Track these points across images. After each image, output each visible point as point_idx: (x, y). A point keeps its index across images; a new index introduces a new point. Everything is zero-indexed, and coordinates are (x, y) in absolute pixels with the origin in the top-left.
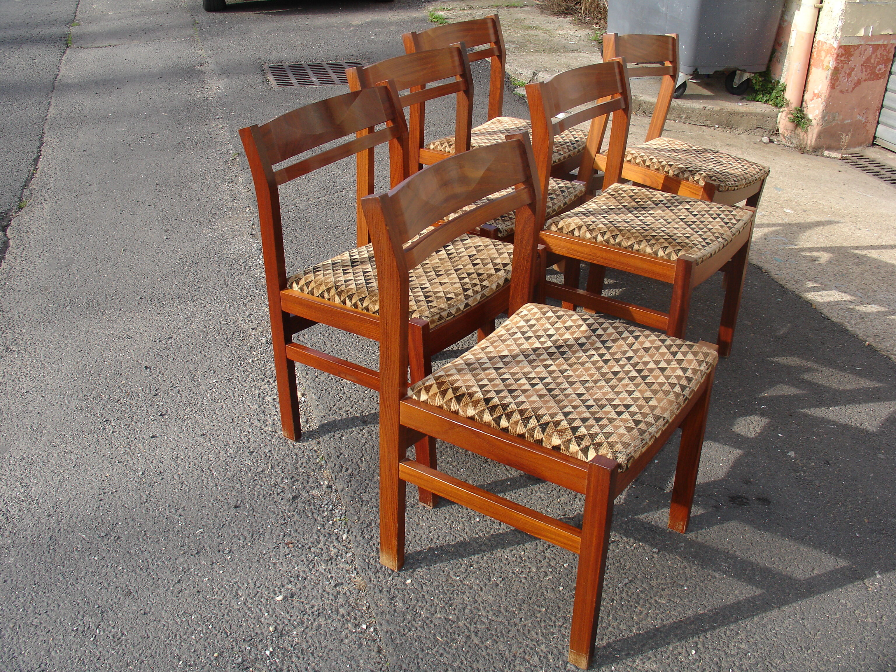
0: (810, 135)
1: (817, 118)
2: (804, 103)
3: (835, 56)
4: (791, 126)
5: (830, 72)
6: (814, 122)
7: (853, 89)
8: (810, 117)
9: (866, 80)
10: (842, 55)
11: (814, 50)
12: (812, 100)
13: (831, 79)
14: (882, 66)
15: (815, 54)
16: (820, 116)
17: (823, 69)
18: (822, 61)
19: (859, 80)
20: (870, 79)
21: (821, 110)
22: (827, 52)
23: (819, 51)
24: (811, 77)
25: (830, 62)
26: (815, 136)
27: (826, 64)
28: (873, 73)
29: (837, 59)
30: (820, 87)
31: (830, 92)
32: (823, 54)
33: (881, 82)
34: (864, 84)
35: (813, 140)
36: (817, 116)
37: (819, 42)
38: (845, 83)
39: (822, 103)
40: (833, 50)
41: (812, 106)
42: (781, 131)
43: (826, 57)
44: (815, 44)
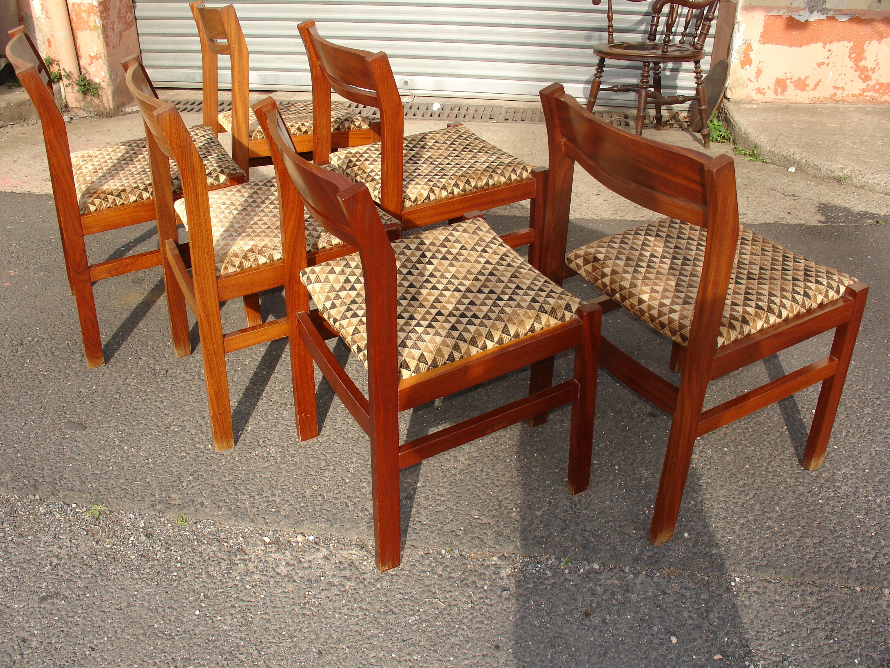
0: (105, 99)
1: (106, 80)
2: (82, 70)
3: (99, 14)
4: (80, 96)
5: (100, 31)
6: (102, 84)
7: (119, 41)
8: (97, 80)
9: (124, 31)
10: (104, 11)
11: (71, 14)
12: (91, 63)
13: (104, 38)
14: (129, 14)
15: (74, 18)
16: (108, 76)
17: (91, 30)
18: (87, 22)
19: (120, 32)
20: (127, 29)
21: (107, 71)
22: (89, 12)
23: (78, 14)
24: (79, 42)
25: (96, 21)
26: (110, 97)
27: (92, 24)
28: (126, 23)
29: (101, 17)
30: (95, 48)
31: (107, 51)
32: (85, 16)
33: (133, 28)
34: (125, 34)
35: (111, 102)
36: (105, 77)
37: (73, 4)
38: (113, 37)
39: (105, 64)
40: (95, 8)
41: (94, 69)
42: (70, 105)
43: (89, 17)
44: (70, 8)
